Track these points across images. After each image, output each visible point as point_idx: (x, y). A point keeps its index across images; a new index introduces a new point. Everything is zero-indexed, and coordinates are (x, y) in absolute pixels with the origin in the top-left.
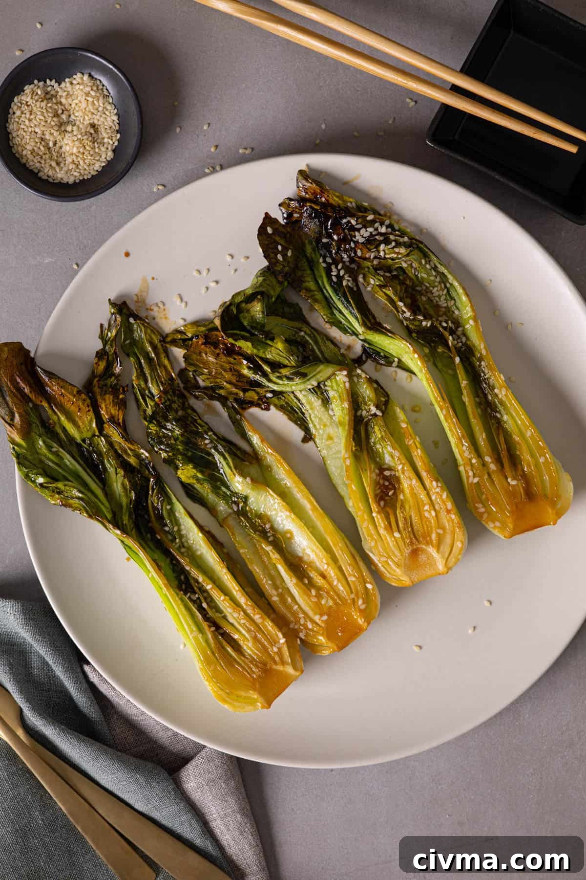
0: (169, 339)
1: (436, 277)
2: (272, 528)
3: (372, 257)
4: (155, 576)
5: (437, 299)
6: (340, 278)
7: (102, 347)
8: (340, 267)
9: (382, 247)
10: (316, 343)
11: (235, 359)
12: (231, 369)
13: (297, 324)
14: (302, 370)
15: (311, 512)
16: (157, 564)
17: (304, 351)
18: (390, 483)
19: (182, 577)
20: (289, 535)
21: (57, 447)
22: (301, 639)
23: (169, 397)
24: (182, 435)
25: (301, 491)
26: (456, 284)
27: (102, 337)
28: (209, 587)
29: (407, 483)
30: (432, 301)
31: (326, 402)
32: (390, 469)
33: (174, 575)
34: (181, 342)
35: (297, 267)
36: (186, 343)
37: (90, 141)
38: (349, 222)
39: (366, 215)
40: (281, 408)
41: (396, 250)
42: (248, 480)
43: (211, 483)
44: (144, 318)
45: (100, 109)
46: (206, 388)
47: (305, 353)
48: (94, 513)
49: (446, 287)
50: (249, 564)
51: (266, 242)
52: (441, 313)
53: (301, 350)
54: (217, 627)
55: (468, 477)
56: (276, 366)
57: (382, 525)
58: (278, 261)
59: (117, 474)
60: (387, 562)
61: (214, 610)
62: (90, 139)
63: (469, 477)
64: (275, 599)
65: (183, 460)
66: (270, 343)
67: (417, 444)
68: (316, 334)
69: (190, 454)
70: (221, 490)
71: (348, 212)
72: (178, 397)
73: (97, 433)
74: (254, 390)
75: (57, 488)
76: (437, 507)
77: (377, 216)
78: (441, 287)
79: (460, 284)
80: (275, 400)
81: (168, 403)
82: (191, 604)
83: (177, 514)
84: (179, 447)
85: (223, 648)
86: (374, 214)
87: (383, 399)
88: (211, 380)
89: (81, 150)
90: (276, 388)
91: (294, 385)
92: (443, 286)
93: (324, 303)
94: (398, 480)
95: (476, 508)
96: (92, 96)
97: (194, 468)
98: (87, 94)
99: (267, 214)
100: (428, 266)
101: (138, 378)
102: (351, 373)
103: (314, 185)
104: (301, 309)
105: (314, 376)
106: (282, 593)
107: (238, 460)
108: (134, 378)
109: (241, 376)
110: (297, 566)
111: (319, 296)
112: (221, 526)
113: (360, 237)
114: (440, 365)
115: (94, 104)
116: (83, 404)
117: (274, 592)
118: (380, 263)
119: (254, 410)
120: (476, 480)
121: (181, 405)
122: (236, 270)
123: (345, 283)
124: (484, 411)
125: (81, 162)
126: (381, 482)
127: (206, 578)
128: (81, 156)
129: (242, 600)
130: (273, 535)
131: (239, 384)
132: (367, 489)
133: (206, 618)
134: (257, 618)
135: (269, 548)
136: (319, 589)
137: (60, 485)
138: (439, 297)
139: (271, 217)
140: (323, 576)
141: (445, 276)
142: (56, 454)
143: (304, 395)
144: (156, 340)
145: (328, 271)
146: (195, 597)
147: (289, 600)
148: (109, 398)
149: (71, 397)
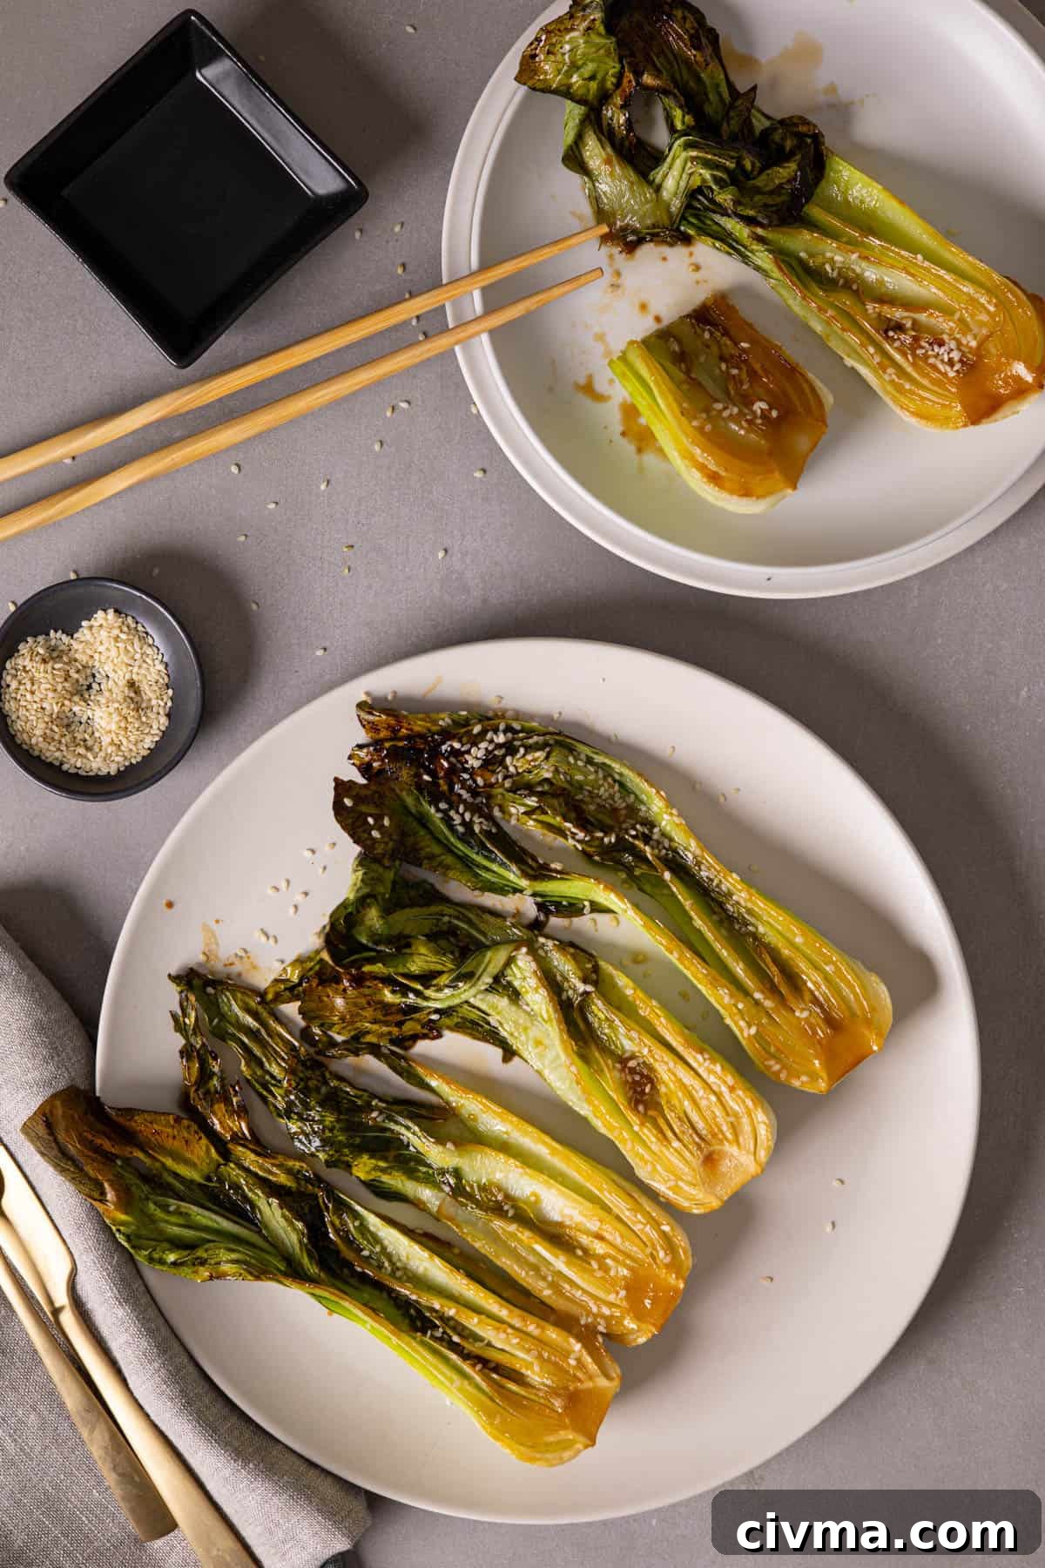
0: (270, 996)
1: (596, 772)
2: (507, 1197)
3: (500, 780)
4: (376, 1325)
5: (610, 801)
6: (468, 825)
7: (184, 1042)
8: (461, 809)
9: (508, 759)
10: (469, 922)
11: (369, 987)
12: (369, 1004)
13: (434, 909)
14: (464, 970)
15: (549, 1157)
16: (371, 1308)
17: (458, 941)
18: (642, 1075)
19: (412, 1311)
20: (533, 1199)
21: (175, 1202)
22: (602, 1333)
23: (301, 1075)
24: (338, 1120)
25: (526, 1133)
26: (626, 771)
27: (180, 1027)
28: (452, 1312)
29: (665, 1069)
30: (604, 806)
31: (515, 995)
32: (633, 1057)
33: (400, 1312)
34: (287, 993)
35: (403, 834)
36: (296, 992)
37: (133, 710)
38: (451, 746)
39: (470, 728)
40: (458, 1028)
41: (529, 757)
42: (449, 1145)
43: (402, 1169)
44: (225, 980)
45: (138, 656)
46: (345, 1042)
47: (461, 944)
48: (260, 1272)
49: (615, 781)
50: (495, 1260)
51: (350, 821)
52: (622, 819)
53: (452, 939)
54: (485, 1364)
55: (741, 1030)
56: (427, 978)
57: (654, 1139)
58: (374, 839)
59: (270, 1205)
60: (677, 1186)
61: (471, 1340)
62: (132, 706)
63: (744, 1031)
64: (547, 1292)
65: (351, 1153)
66: (407, 951)
67: (657, 1011)
68: (467, 913)
69: (358, 1140)
70: (419, 1171)
71: (447, 735)
72: (313, 1070)
73: (222, 1162)
74: (411, 1019)
75: (197, 1258)
76: (715, 1088)
77: (486, 723)
78: (609, 784)
79: (631, 768)
80: (446, 1021)
81: (302, 1084)
82: (436, 1345)
83: (372, 1228)
84: (340, 1138)
85: (503, 1387)
86: (480, 721)
87: (589, 966)
88: (348, 1028)
89: (123, 725)
90: (438, 1005)
91: (462, 993)
92: (610, 780)
93: (459, 866)
94: (651, 1068)
95: (769, 1068)
96: (122, 641)
97: (372, 1157)
98: (117, 639)
99: (336, 779)
100: (580, 763)
101: (247, 1065)
102: (533, 947)
103: (384, 717)
104: (432, 885)
105: (484, 970)
106: (553, 1281)
107: (424, 1121)
108: (243, 1067)
109: (386, 1008)
110: (557, 1237)
111: (449, 859)
112: (438, 1220)
113: (473, 762)
114: (647, 888)
115: (128, 651)
116: (189, 1133)
117: (542, 1284)
118: (514, 783)
119: (422, 1047)
120: (753, 1030)
121: (320, 1078)
122: (325, 868)
123: (477, 829)
124: (731, 930)
125: (125, 742)
126: (629, 1078)
127: (445, 1302)
128: (123, 733)
129: (503, 1312)
130: (512, 1207)
131: (389, 1018)
132: (615, 1097)
133: (466, 1356)
134: (532, 1328)
135: (513, 1228)
136: (600, 1259)
137: (201, 1253)
138: (612, 797)
139: (343, 781)
140: (600, 1238)
141: (609, 766)
142: (178, 1213)
143: (482, 1000)
144: (253, 1002)
145: (448, 820)
146: (438, 1334)
147: (567, 1286)
148: (220, 1108)
149: (170, 1130)
